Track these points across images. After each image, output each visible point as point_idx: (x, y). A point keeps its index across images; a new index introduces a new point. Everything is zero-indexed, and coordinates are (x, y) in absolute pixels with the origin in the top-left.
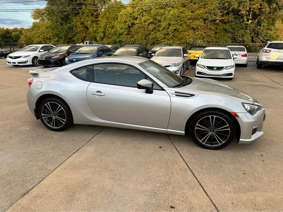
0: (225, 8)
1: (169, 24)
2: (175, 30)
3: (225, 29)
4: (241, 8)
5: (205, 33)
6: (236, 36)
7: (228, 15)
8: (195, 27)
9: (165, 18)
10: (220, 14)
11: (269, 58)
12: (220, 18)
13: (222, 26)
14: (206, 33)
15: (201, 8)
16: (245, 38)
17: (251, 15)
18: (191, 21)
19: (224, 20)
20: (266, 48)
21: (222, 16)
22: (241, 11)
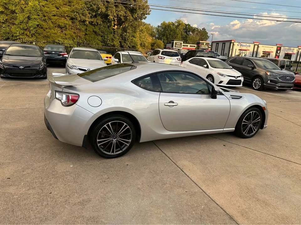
0: (93, 10)
1: (29, 18)
2: (38, 25)
3: (95, 32)
4: (109, 13)
5: (74, 33)
6: (106, 40)
7: (96, 17)
8: (63, 25)
9: (23, 11)
10: (89, 16)
12: (89, 19)
13: (91, 28)
14: (76, 33)
15: (66, 5)
16: (115, 43)
17: (116, 21)
18: (56, 17)
19: (92, 22)
20: (160, 55)
21: (91, 17)
22: (110, 16)
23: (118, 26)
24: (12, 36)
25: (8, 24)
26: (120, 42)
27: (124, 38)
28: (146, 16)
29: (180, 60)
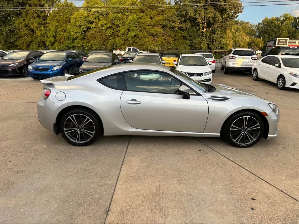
0: (182, 16)
1: (129, 30)
2: (135, 36)
3: (183, 37)
4: (197, 16)
5: (165, 39)
6: (194, 43)
7: (186, 22)
8: (155, 33)
9: (124, 24)
10: (179, 21)
11: (235, 64)
12: (178, 25)
13: (180, 33)
14: (166, 40)
15: (159, 14)
16: (202, 45)
17: (205, 23)
18: (150, 27)
19: (182, 27)
20: (231, 55)
21: (181, 23)
22: (197, 20)
23: (207, 29)
24: (116, 46)
25: (113, 36)
26: (208, 44)
27: (212, 40)
28: (238, 14)
29: (254, 59)
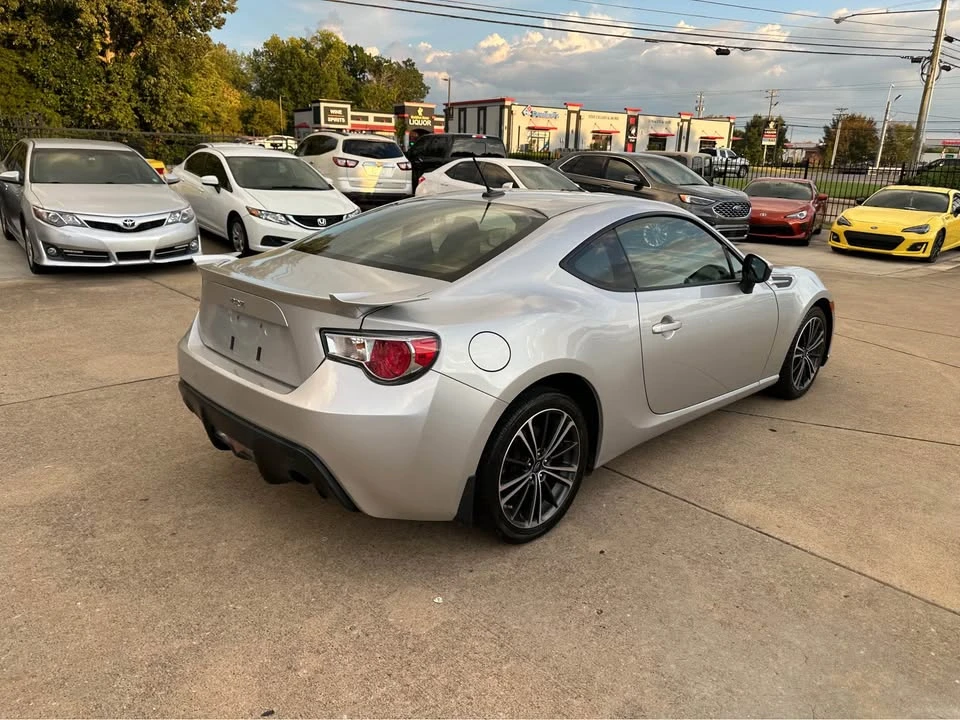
13: (8, 61)
16: (117, 114)
17: (108, 33)
19: (11, 37)
22: (84, 15)
23: (116, 53)
26: (135, 110)
27: (151, 95)
29: (407, 169)
